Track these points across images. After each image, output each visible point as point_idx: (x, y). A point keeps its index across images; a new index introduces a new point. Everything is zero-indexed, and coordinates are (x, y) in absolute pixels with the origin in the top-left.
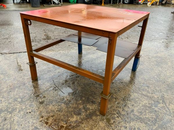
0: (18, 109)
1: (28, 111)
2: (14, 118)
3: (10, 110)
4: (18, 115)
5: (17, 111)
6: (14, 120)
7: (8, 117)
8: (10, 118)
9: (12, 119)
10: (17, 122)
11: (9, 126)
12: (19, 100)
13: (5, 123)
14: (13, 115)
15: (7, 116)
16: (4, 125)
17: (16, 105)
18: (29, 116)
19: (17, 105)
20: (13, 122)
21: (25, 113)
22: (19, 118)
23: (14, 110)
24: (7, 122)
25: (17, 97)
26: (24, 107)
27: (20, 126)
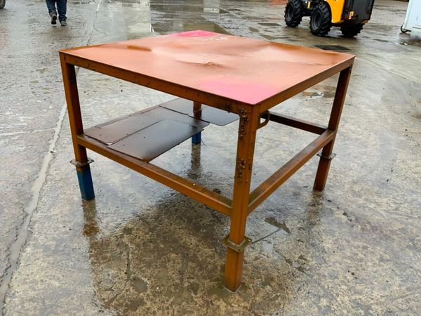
0: (353, 297)
1: (350, 277)
2: (379, 297)
3: (362, 311)
4: (367, 293)
5: (358, 297)
6: (382, 296)
7: (380, 309)
8: (381, 303)
9: (383, 300)
10: (385, 289)
11: (400, 300)
12: (324, 302)
13: (397, 310)
14: (372, 302)
15: (380, 312)
16: (402, 310)
17: (342, 305)
18: (361, 274)
19: (343, 303)
20: (387, 296)
21: (358, 281)
22: (373, 289)
23: (358, 304)
24: (393, 307)
25: (316, 309)
26: (344, 287)
27: (390, 283)
